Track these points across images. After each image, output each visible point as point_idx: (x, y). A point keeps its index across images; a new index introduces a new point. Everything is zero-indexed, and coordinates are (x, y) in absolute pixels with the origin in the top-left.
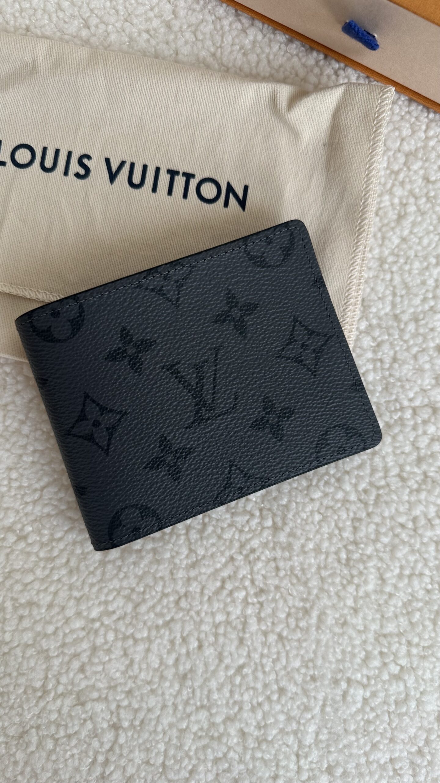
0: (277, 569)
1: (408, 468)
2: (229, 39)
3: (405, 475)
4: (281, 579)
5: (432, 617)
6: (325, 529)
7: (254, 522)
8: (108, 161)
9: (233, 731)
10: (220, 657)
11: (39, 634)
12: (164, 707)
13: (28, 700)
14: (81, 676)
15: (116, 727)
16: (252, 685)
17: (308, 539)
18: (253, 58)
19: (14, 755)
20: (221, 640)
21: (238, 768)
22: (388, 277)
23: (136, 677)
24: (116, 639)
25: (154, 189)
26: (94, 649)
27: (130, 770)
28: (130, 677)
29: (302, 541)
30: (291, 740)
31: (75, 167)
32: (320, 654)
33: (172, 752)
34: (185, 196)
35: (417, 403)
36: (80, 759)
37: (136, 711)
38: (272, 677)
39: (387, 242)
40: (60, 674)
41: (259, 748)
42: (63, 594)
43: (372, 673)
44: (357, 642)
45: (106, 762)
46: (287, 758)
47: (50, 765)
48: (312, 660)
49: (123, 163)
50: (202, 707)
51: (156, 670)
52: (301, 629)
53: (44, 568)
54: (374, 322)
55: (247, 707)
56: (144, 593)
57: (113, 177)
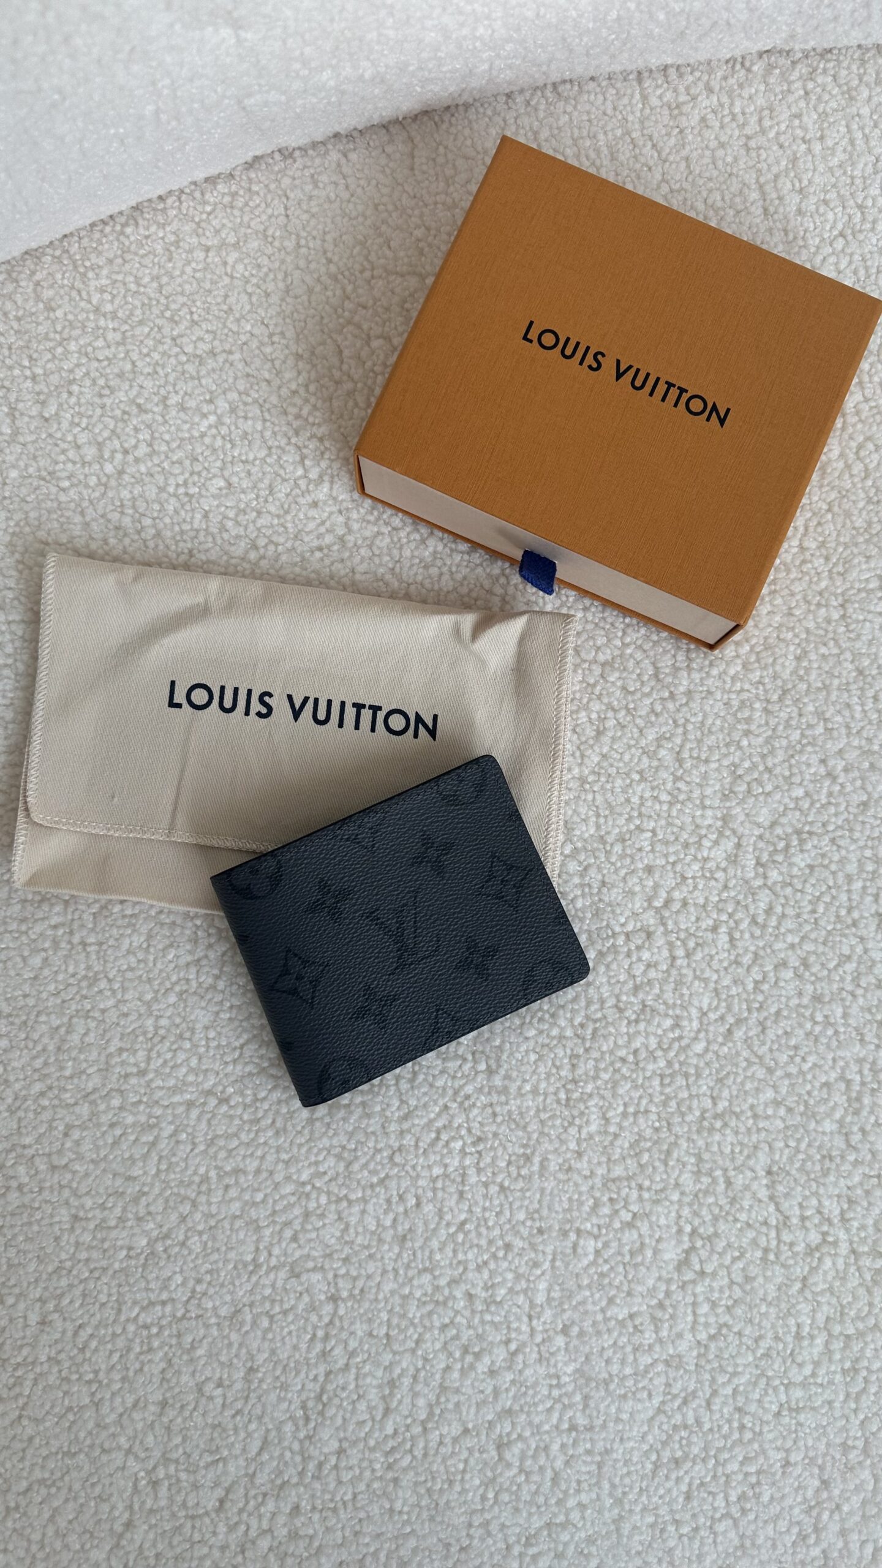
0: (495, 1115)
1: (624, 998)
2: (407, 553)
3: (621, 1005)
4: (499, 1125)
5: (663, 1157)
6: (542, 1069)
7: (467, 1067)
8: (290, 697)
9: (458, 1294)
10: (440, 1214)
11: (246, 1203)
12: (384, 1272)
13: (239, 1276)
14: (295, 1245)
15: (334, 1299)
16: (476, 1241)
17: (525, 1081)
18: (434, 571)
19: (228, 1337)
20: (440, 1194)
21: (467, 1334)
22: (590, 797)
23: (352, 1242)
24: (329, 1202)
25: (341, 725)
26: (307, 1215)
27: (353, 1344)
28: (346, 1242)
29: (518, 1083)
30: (521, 1300)
31: (256, 706)
32: (545, 1204)
33: (395, 1321)
34: (373, 730)
35: (630, 928)
36: (298, 1337)
37: (355, 1279)
38: (497, 1232)
39: (586, 760)
40: (271, 1244)
41: (487, 1310)
42: (272, 1158)
43: (602, 1222)
44: (584, 1189)
45: (327, 1337)
46: (519, 1319)
47: (266, 1344)
48: (537, 1211)
49: (306, 699)
50: (425, 1270)
51: (373, 1233)
52: (524, 1178)
53: (249, 1131)
54: (579, 845)
55: (472, 1266)
56: (355, 1150)
57: (296, 714)
